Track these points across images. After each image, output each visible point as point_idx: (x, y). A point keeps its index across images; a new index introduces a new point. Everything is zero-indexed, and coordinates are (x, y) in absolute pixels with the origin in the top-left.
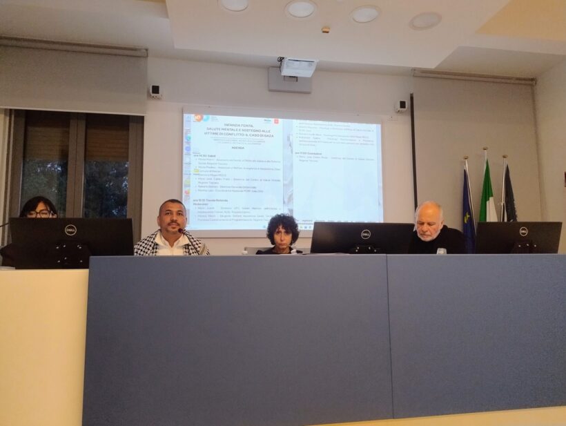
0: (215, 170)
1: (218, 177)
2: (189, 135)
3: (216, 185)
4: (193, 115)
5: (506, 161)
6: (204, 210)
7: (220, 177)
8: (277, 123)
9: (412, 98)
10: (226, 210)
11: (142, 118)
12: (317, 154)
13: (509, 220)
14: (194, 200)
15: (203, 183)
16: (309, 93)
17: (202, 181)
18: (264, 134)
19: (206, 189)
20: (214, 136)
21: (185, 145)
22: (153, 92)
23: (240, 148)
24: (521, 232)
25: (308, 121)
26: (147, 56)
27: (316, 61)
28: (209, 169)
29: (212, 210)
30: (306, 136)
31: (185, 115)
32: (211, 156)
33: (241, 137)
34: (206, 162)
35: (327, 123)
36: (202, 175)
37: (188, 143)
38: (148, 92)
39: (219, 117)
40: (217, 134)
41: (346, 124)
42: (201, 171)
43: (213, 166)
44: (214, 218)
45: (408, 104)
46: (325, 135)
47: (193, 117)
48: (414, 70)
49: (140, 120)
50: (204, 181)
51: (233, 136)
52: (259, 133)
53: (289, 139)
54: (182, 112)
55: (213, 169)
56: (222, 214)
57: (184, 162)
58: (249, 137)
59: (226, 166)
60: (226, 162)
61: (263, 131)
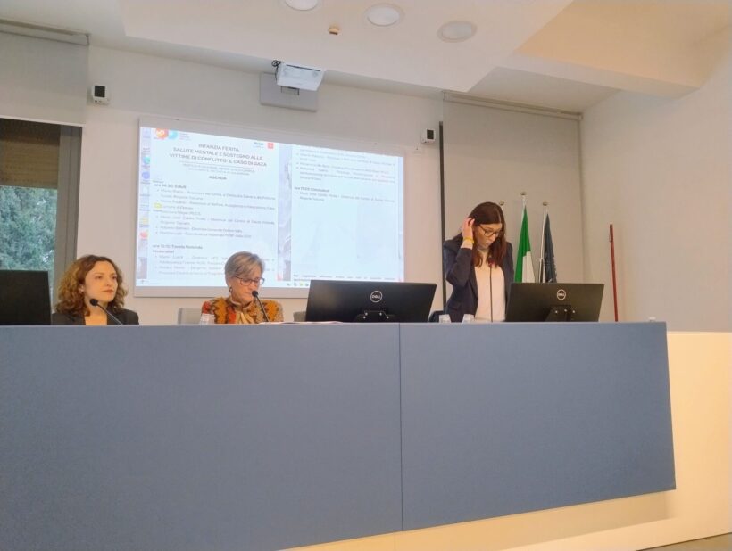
0: (185, 206)
1: (189, 216)
2: (147, 156)
3: (186, 226)
4: (153, 130)
5: (546, 210)
6: (169, 260)
7: (191, 216)
8: (272, 148)
9: (441, 127)
10: (201, 260)
11: (80, 129)
12: (324, 191)
13: (547, 280)
14: (154, 246)
15: (167, 223)
16: (314, 111)
17: (164, 220)
18: (253, 161)
19: (171, 231)
20: (185, 159)
21: (141, 170)
22: (96, 95)
23: (220, 178)
24: (559, 295)
25: (312, 148)
26: (88, 44)
27: (323, 70)
28: (177, 205)
29: (178, 260)
30: (309, 167)
31: (141, 128)
32: (180, 187)
33: (222, 163)
34: (173, 194)
35: (337, 151)
36: (166, 212)
37: (146, 166)
38: (89, 92)
39: (190, 134)
40: (187, 157)
41: (360, 154)
42: (165, 207)
43: (182, 200)
44: (182, 271)
45: (436, 135)
46: (333, 167)
47: (153, 132)
48: (444, 92)
49: (76, 132)
50: (168, 220)
51: (211, 162)
52: (247, 160)
53: (286, 169)
54: (138, 124)
55: (182, 204)
56: (193, 265)
57: (140, 192)
58: (233, 164)
59: (199, 201)
60: (200, 196)
61: (252, 157)
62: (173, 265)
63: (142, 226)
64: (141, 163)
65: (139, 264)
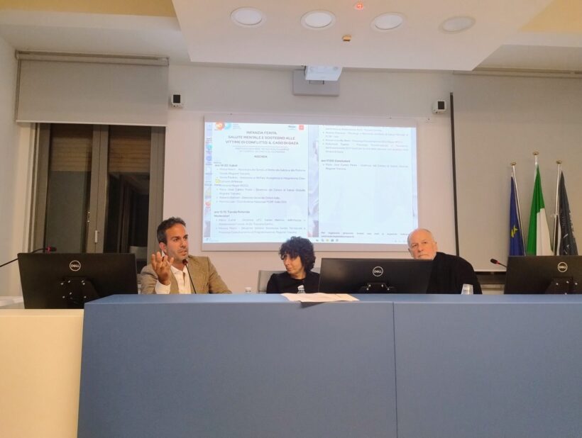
0: (236, 180)
1: (240, 188)
2: (210, 144)
3: (238, 196)
4: (214, 123)
6: (226, 222)
7: (242, 188)
8: (303, 129)
9: (452, 98)
10: (248, 222)
11: (164, 128)
12: (345, 161)
13: (563, 233)
14: (216, 212)
15: (224, 194)
16: (336, 96)
17: (222, 192)
18: (288, 141)
19: (227, 200)
20: (236, 144)
21: (206, 155)
22: (175, 102)
23: (263, 157)
24: (560, 267)
25: (335, 127)
26: (168, 65)
28: (231, 180)
29: (233, 222)
30: (333, 142)
31: (207, 124)
32: (233, 166)
33: (264, 145)
34: (228, 171)
35: (356, 128)
36: (224, 186)
37: (209, 152)
38: (170, 100)
39: (240, 125)
40: (239, 142)
41: (377, 128)
42: (223, 182)
43: (234, 176)
44: (236, 231)
45: (447, 105)
46: (353, 141)
47: (214, 125)
49: (162, 130)
50: (225, 192)
51: (255, 144)
52: (283, 141)
53: (314, 146)
54: (204, 120)
55: (234, 179)
56: (243, 226)
57: (205, 172)
58: (272, 145)
59: (247, 176)
60: (247, 172)
61: (287, 138)
62: (228, 226)
63: (207, 197)
64: (206, 150)
65: (205, 226)
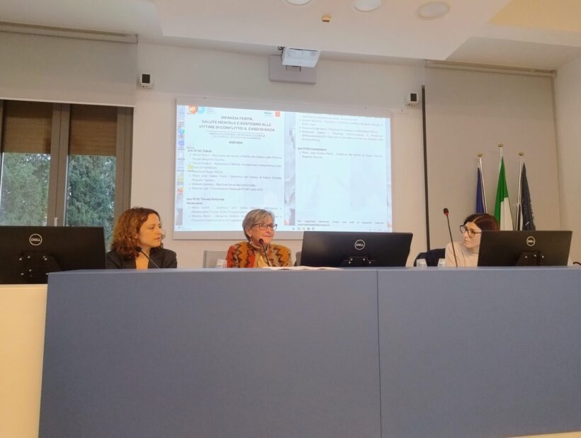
1: (214, 174)
2: (182, 128)
3: (210, 182)
4: (187, 107)
6: (199, 210)
7: (216, 174)
8: (279, 116)
9: (423, 90)
10: (223, 210)
11: (132, 109)
12: (322, 150)
14: (188, 199)
15: (197, 180)
16: (313, 84)
17: (196, 178)
18: (264, 127)
19: (201, 187)
20: (211, 129)
21: (178, 139)
22: (143, 82)
23: (238, 143)
25: (312, 115)
26: (137, 42)
27: (319, 50)
28: (205, 166)
29: (206, 210)
30: (310, 130)
31: (179, 107)
32: (207, 151)
33: (239, 130)
34: (202, 157)
35: (332, 116)
36: (196, 172)
37: (182, 136)
38: (138, 80)
39: (215, 109)
40: (213, 127)
41: (353, 118)
42: (196, 168)
43: (208, 162)
44: (208, 218)
45: (419, 97)
46: (330, 129)
47: (187, 108)
48: (425, 61)
49: (130, 111)
50: (198, 178)
51: (230, 130)
52: (259, 127)
53: (291, 133)
54: (175, 103)
55: (209, 166)
56: (217, 214)
57: (177, 157)
58: (248, 131)
59: (222, 162)
60: (222, 158)
61: (263, 124)
62: (202, 214)
63: (179, 183)
64: (178, 134)
65: (176, 213)
